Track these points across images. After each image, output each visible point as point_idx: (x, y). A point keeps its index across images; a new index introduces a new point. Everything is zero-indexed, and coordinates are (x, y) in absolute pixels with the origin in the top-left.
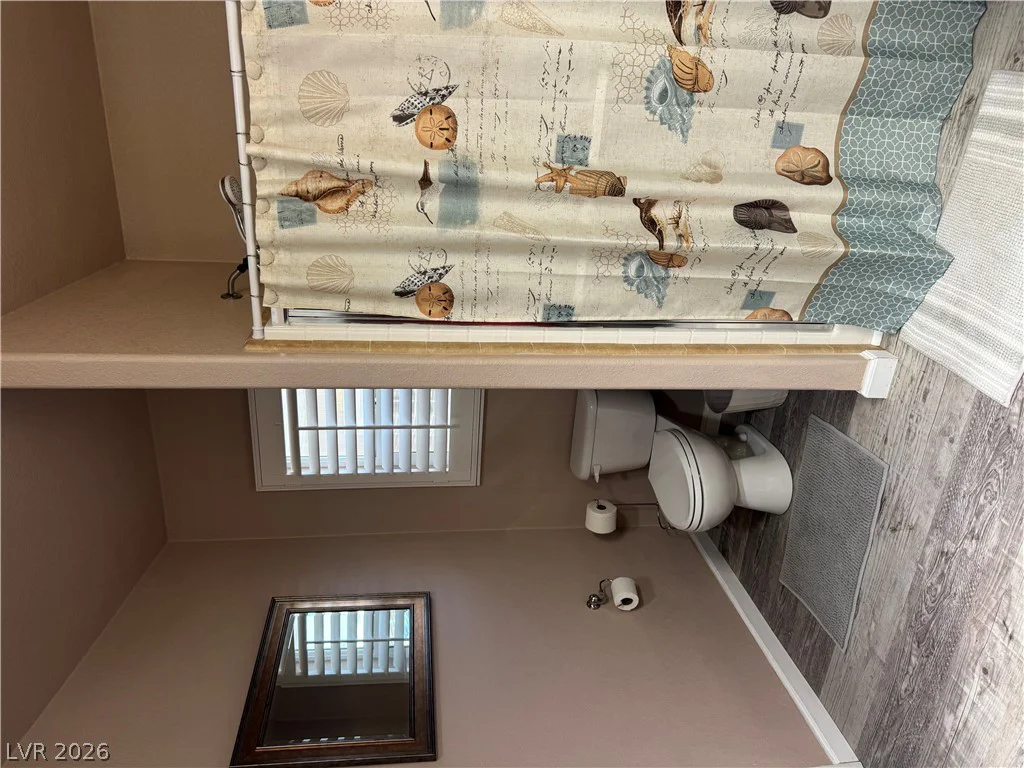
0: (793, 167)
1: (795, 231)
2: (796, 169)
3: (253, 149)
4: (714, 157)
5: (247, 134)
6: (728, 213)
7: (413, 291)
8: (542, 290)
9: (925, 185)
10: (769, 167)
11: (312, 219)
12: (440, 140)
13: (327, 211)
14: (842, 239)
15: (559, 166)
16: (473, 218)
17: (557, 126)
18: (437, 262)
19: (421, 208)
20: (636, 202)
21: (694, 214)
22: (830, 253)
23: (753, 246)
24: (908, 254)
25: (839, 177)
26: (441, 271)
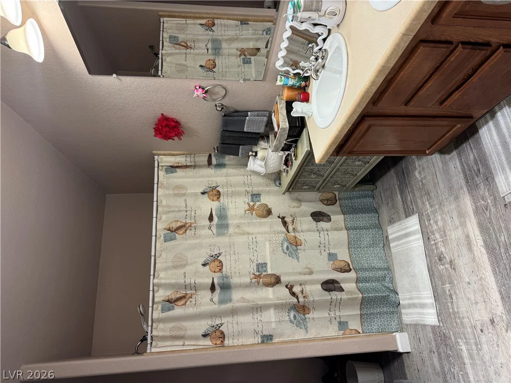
0: (337, 267)
1: (344, 291)
2: (338, 267)
3: (156, 281)
4: (310, 266)
5: (154, 275)
6: (319, 287)
7: (209, 334)
8: (260, 329)
9: (385, 268)
10: (329, 267)
11: (173, 309)
12: (217, 270)
13: (178, 306)
14: (360, 292)
15: (258, 274)
16: (230, 300)
17: (255, 261)
18: (218, 322)
19: (212, 300)
20: (286, 286)
21: (308, 288)
22: (357, 297)
23: (330, 298)
24: (384, 295)
25: (354, 269)
26: (220, 325)
